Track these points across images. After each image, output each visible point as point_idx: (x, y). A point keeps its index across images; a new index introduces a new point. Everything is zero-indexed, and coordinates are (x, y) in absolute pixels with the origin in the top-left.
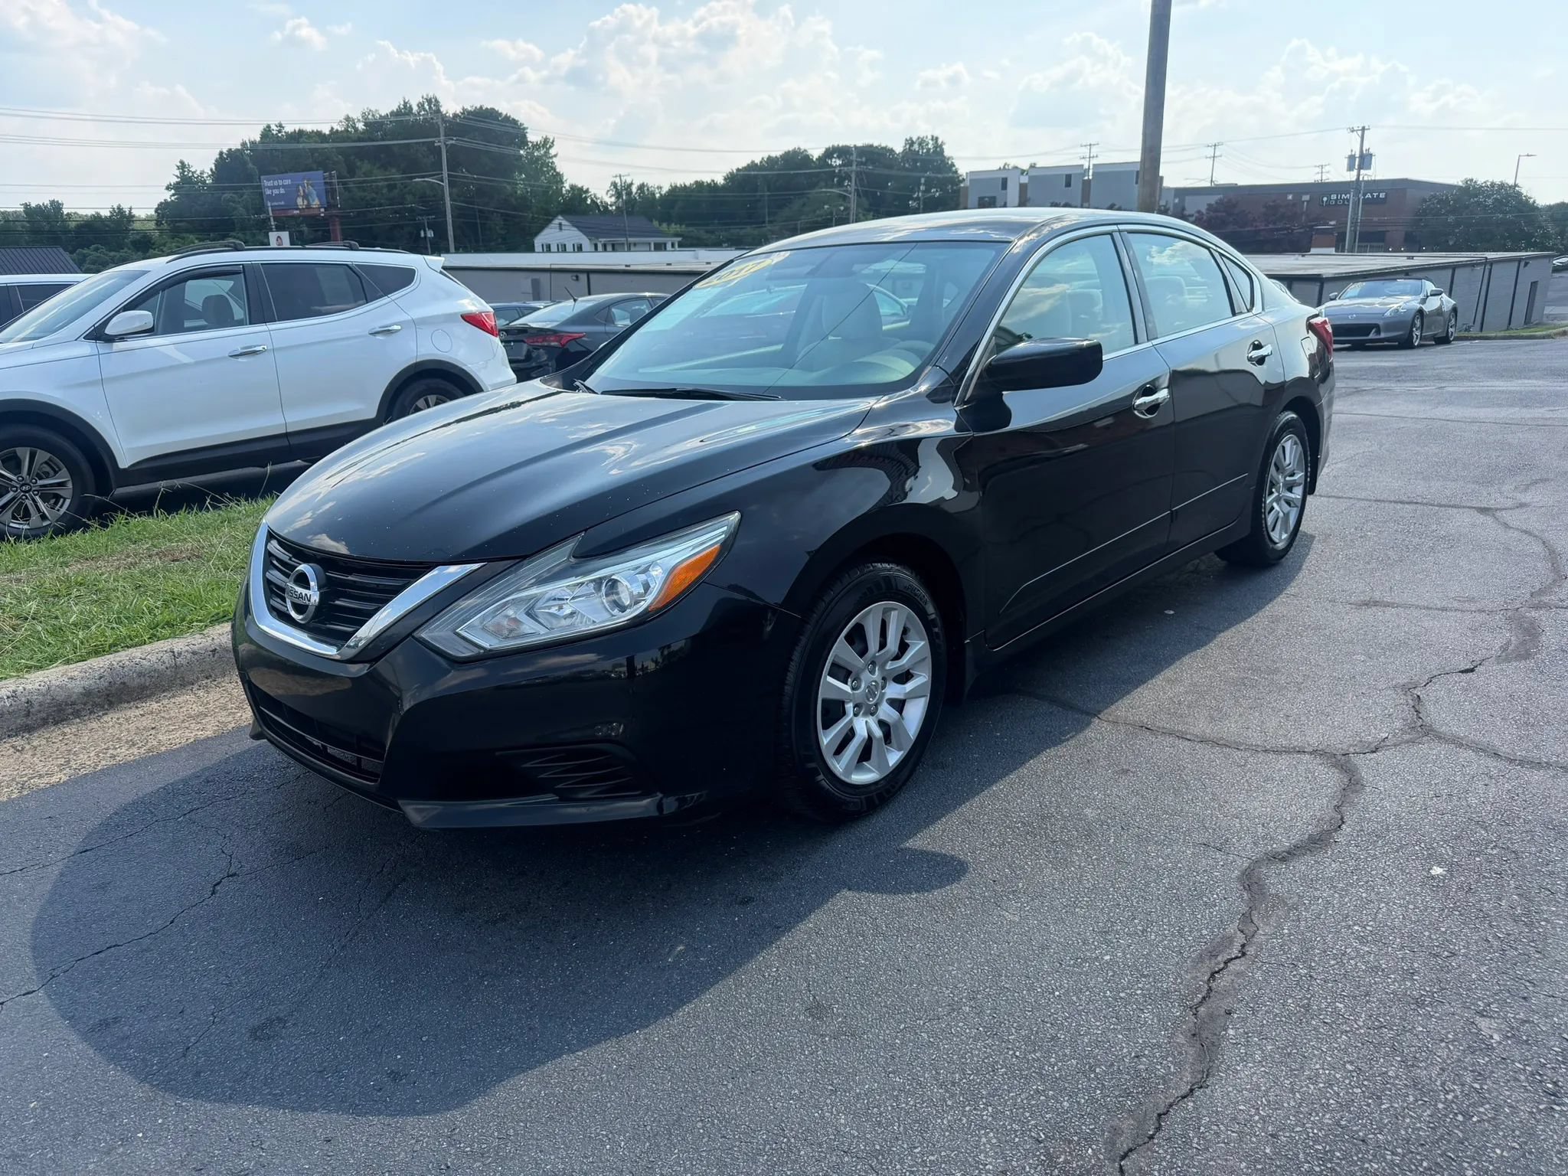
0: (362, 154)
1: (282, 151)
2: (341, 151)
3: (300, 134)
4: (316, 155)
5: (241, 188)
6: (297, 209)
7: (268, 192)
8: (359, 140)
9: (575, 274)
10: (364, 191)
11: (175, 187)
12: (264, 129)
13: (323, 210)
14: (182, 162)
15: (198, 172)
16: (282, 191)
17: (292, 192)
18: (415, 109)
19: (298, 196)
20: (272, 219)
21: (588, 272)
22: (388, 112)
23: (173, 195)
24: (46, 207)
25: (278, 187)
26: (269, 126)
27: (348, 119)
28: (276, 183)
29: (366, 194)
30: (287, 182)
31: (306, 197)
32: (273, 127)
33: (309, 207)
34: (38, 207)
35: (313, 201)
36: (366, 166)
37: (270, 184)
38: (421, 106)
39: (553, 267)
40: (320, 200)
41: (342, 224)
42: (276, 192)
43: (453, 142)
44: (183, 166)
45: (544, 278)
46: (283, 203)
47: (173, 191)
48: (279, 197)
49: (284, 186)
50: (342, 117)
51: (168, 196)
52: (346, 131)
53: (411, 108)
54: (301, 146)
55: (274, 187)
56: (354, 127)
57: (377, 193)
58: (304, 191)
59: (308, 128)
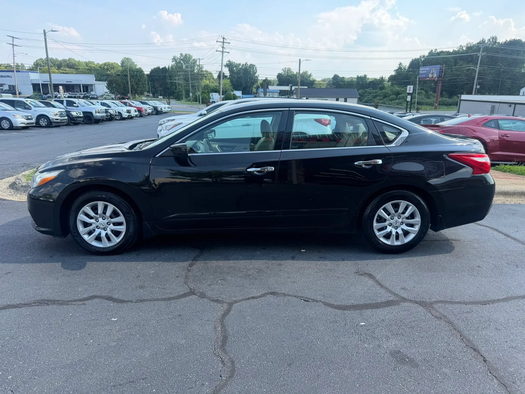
0: (461, 58)
1: (432, 58)
2: (454, 58)
3: (442, 52)
4: (444, 59)
5: (415, 71)
6: (428, 78)
7: (421, 72)
8: (462, 53)
9: (510, 104)
10: (458, 71)
11: (396, 71)
12: (430, 51)
13: (437, 78)
14: (400, 63)
15: (404, 66)
16: (425, 72)
17: (428, 72)
18: (486, 41)
19: (430, 73)
20: (418, 81)
21: (515, 104)
22: (476, 43)
23: (395, 73)
24: (363, 76)
25: (424, 71)
26: (432, 50)
27: (461, 46)
28: (424, 69)
29: (458, 72)
30: (428, 69)
31: (432, 74)
32: (434, 50)
33: (432, 77)
34: (361, 77)
35: (434, 75)
36: (461, 63)
37: (422, 69)
38: (489, 40)
39: (501, 101)
40: (437, 75)
41: (442, 83)
42: (423, 72)
43: (485, 54)
44: (400, 64)
45: (497, 105)
46: (424, 76)
47: (395, 72)
48: (424, 74)
49: (426, 70)
50: (458, 46)
51: (393, 73)
52: (459, 50)
53: (485, 41)
54: (439, 57)
55: (423, 71)
56: (462, 49)
57: (462, 72)
58: (432, 72)
59: (444, 50)
